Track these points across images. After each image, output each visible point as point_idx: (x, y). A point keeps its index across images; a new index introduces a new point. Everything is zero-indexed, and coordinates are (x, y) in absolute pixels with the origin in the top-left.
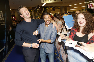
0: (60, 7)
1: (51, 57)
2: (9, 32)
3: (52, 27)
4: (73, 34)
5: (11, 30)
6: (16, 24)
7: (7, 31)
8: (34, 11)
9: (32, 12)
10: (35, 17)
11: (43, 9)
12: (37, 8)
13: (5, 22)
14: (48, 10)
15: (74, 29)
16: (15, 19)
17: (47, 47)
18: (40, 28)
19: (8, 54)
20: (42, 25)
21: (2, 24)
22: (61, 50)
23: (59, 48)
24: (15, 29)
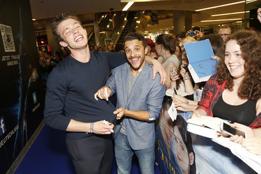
0: (171, 15)
1: (146, 159)
2: (29, 85)
3: (149, 76)
4: (211, 95)
5: (37, 80)
6: (48, 61)
7: (25, 82)
8: (100, 24)
9: (93, 26)
10: (102, 41)
11: (125, 19)
12: (109, 17)
13: (19, 57)
14: (138, 22)
15: (215, 82)
16: (46, 48)
17: (135, 132)
18: (116, 76)
19: (28, 146)
20: (122, 70)
21: (9, 61)
22: (174, 141)
23: (169, 135)
24: (47, 76)
